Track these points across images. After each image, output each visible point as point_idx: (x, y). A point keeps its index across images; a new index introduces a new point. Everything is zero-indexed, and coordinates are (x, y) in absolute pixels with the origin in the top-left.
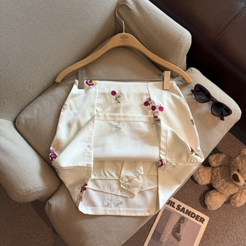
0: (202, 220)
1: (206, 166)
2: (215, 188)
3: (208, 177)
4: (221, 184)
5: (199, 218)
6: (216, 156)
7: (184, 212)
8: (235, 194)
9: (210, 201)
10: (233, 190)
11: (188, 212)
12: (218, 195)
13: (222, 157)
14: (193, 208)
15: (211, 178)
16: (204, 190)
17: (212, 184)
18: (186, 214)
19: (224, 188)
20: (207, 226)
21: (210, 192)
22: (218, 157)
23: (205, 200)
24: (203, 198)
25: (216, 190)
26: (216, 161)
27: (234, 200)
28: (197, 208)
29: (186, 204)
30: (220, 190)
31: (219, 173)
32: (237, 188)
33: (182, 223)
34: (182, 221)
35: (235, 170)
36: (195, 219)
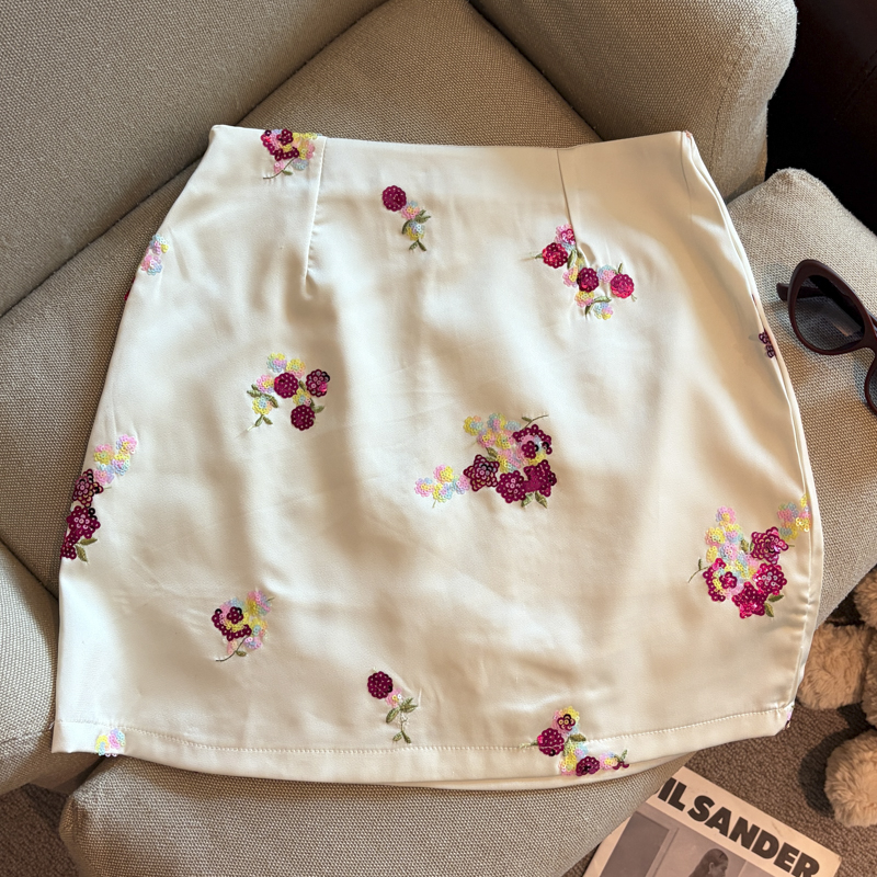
0: (807, 869)
1: (842, 620)
3: (845, 676)
5: (792, 860)
7: (724, 831)
9: (850, 788)
11: (744, 833)
14: (766, 811)
15: (863, 679)
16: (829, 731)
17: (865, 709)
18: (734, 837)
21: (853, 745)
23: (824, 771)
24: (818, 768)
28: (787, 814)
29: (736, 793)
34: (715, 871)
36: (776, 863)
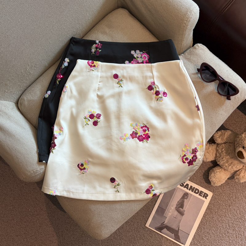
0: (206, 196)
1: (211, 143)
2: (220, 165)
3: (212, 154)
4: (225, 161)
5: (202, 194)
6: (222, 132)
7: (187, 189)
8: (239, 170)
9: (214, 178)
10: (238, 167)
11: (192, 189)
12: (222, 171)
13: (228, 133)
14: (196, 184)
15: (216, 155)
16: (208, 166)
17: (217, 161)
18: (190, 190)
19: (228, 164)
20: (210, 201)
21: (214, 169)
22: (223, 134)
23: (209, 176)
24: (207, 174)
25: (220, 166)
26: (222, 138)
27: (238, 177)
28: (201, 185)
30: (224, 166)
31: (223, 149)
32: (241, 164)
33: (185, 198)
34: (186, 197)
35: (240, 147)
36: (199, 195)
